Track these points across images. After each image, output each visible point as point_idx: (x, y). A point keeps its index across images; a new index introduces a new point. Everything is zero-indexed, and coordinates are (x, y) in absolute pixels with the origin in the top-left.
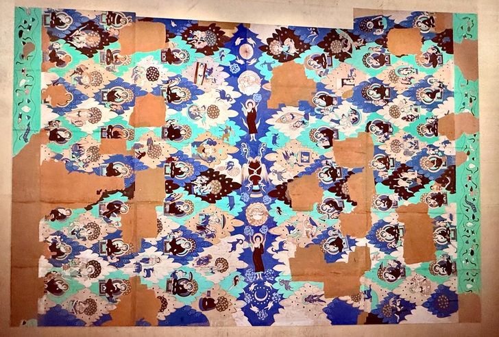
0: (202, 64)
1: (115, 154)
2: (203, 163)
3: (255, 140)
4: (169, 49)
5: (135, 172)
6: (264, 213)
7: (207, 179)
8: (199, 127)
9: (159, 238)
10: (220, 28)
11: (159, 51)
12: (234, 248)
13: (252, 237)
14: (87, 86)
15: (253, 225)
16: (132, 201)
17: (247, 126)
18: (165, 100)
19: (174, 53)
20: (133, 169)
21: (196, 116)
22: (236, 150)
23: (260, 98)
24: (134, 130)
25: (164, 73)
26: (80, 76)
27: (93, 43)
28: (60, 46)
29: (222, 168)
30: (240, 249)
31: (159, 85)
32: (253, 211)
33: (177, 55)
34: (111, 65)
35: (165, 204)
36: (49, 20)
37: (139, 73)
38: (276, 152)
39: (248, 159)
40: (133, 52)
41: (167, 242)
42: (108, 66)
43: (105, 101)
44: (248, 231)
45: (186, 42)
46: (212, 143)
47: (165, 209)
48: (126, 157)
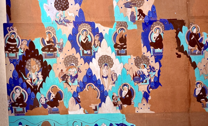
1: (141, 41)
5: (158, 19)
14: (79, 70)
16: (186, 22)
20: (155, 21)
24: (118, 22)
26: (69, 78)
27: (37, 65)
28: (43, 97)
34: (57, 47)
36: (19, 109)
37: (62, 19)
40: (42, 25)
42: (58, 51)
43: (91, 52)
48: (144, 29)
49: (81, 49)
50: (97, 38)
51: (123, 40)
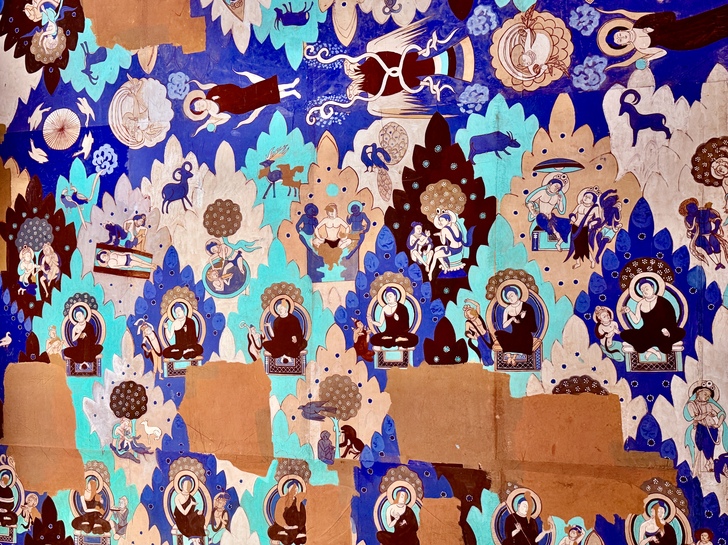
0: (98, 257)
1: (351, 524)
2: (369, 245)
3: (297, 81)
4: (66, 352)
5: (403, 460)
6: (529, 27)
7: (418, 229)
8: (266, 263)
9: (622, 388)
10: (9, 209)
11: (71, 381)
12: (656, 122)
13: (612, 60)
15: (568, 62)
16: (494, 477)
17: (257, 112)
18: (194, 363)
19: (75, 338)
20: (395, 465)
21: (235, 271)
22: (328, 141)
23: (179, 78)
24: (281, 461)
25: (124, 368)
29: (383, 183)
30: (657, 100)
31: (157, 382)
32: (520, 67)
33: (79, 330)
35: (503, 365)
37: (127, 442)
38: (330, 11)
39: (353, 99)
40: (76, 454)
41: (635, 359)
44: (590, 77)
45: (46, 304)
46: (310, 219)
47: (519, 366)
48: (358, 487)
49: (175, 531)
50: (221, 504)
51: (295, 515)
